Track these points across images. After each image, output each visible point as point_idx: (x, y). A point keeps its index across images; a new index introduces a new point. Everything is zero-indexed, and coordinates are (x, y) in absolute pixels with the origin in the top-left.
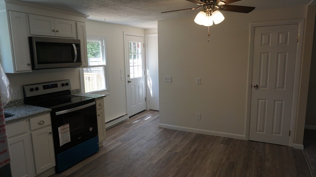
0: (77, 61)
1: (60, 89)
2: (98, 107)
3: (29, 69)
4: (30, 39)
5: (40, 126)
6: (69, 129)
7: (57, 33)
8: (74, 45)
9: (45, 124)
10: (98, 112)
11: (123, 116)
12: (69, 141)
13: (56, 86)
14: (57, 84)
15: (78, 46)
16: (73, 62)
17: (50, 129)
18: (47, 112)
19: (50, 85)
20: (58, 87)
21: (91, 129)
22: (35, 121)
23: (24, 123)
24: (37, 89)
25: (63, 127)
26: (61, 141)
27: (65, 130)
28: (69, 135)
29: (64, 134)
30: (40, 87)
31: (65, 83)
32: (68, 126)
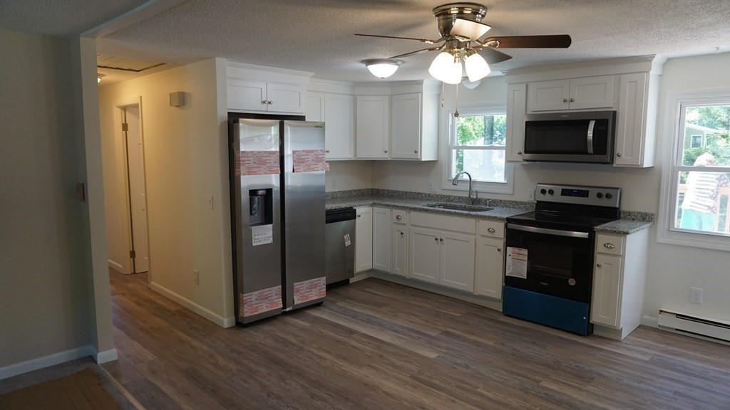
1: (592, 201)
2: (600, 247)
6: (526, 258)
9: (496, 235)
10: (599, 259)
12: (522, 275)
13: (584, 194)
14: (588, 191)
16: (586, 153)
17: (500, 244)
18: (501, 220)
19: (576, 191)
20: (587, 197)
24: (551, 192)
25: (516, 250)
26: (511, 269)
27: (521, 257)
28: (525, 268)
29: (519, 263)
30: (558, 190)
31: (604, 192)
32: (525, 252)
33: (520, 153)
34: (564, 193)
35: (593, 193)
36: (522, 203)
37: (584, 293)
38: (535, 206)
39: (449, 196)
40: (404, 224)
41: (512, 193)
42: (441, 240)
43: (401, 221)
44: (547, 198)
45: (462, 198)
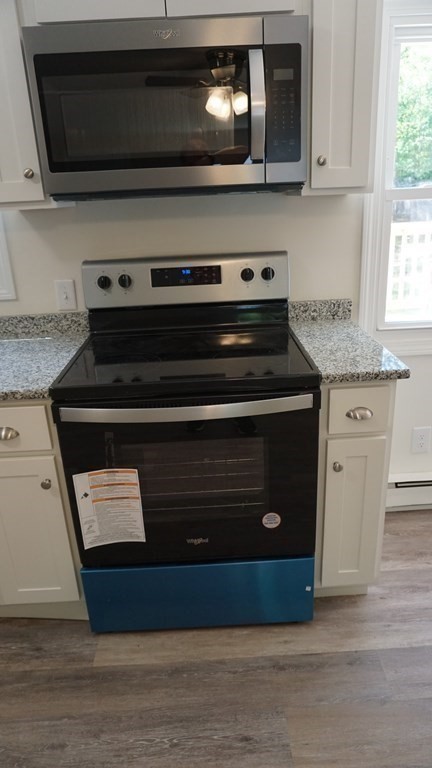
6: (136, 491)
9: (25, 443)
10: (336, 450)
12: (138, 537)
13: (213, 276)
14: (219, 267)
19: (188, 272)
20: (219, 282)
24: (125, 282)
25: (102, 476)
26: (96, 526)
27: (119, 492)
28: (137, 515)
29: (117, 510)
30: (141, 273)
31: (256, 265)
32: (132, 476)
33: (30, 176)
34: (161, 278)
35: (230, 268)
36: (49, 319)
38: (84, 322)
41: (11, 296)
44: (117, 298)
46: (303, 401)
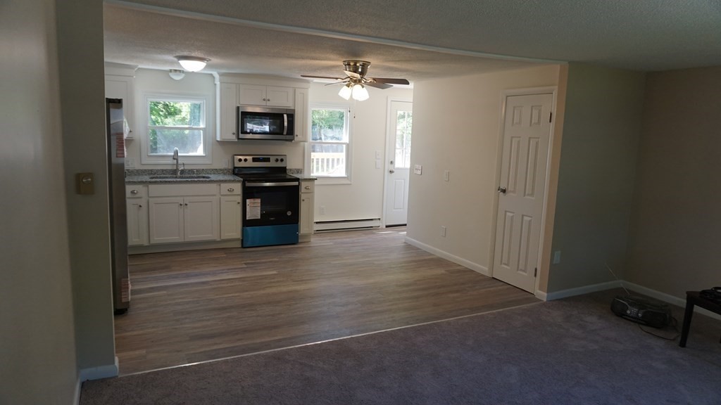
0: (287, 134)
1: (272, 164)
2: (303, 189)
3: (234, 138)
4: (238, 108)
5: (229, 193)
6: (259, 205)
7: (268, 102)
8: (285, 116)
9: (235, 193)
10: (303, 196)
11: (372, 220)
12: (258, 217)
13: (268, 160)
14: (270, 158)
15: (291, 117)
16: (282, 134)
17: (239, 199)
18: (239, 181)
19: (262, 159)
20: (270, 161)
21: (289, 213)
22: (225, 186)
23: (214, 185)
24: (245, 160)
25: (252, 200)
26: (249, 214)
27: (256, 205)
28: (259, 211)
29: (255, 209)
30: (249, 158)
31: (279, 158)
32: (259, 201)
33: (234, 134)
34: (254, 160)
35: (272, 159)
36: (221, 170)
37: (295, 219)
39: (152, 170)
40: (140, 198)
41: (210, 163)
42: (186, 205)
43: (137, 196)
44: (246, 164)
45: (165, 170)
46: (296, 183)
